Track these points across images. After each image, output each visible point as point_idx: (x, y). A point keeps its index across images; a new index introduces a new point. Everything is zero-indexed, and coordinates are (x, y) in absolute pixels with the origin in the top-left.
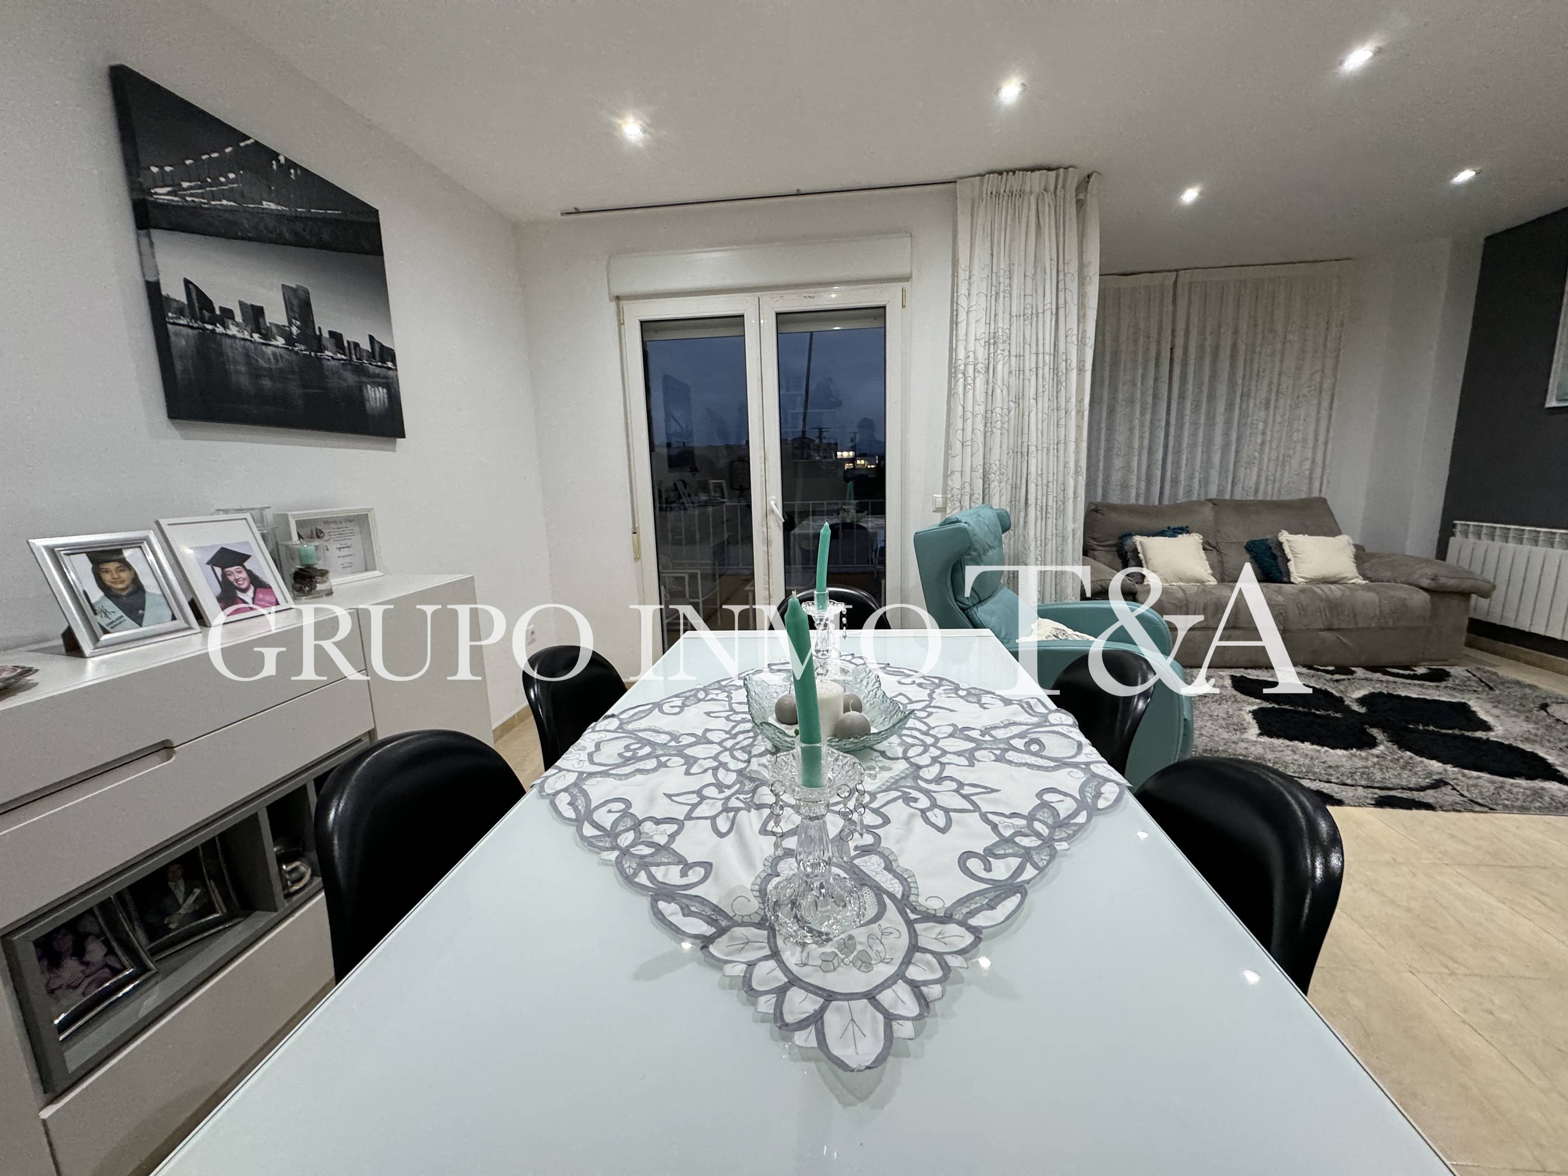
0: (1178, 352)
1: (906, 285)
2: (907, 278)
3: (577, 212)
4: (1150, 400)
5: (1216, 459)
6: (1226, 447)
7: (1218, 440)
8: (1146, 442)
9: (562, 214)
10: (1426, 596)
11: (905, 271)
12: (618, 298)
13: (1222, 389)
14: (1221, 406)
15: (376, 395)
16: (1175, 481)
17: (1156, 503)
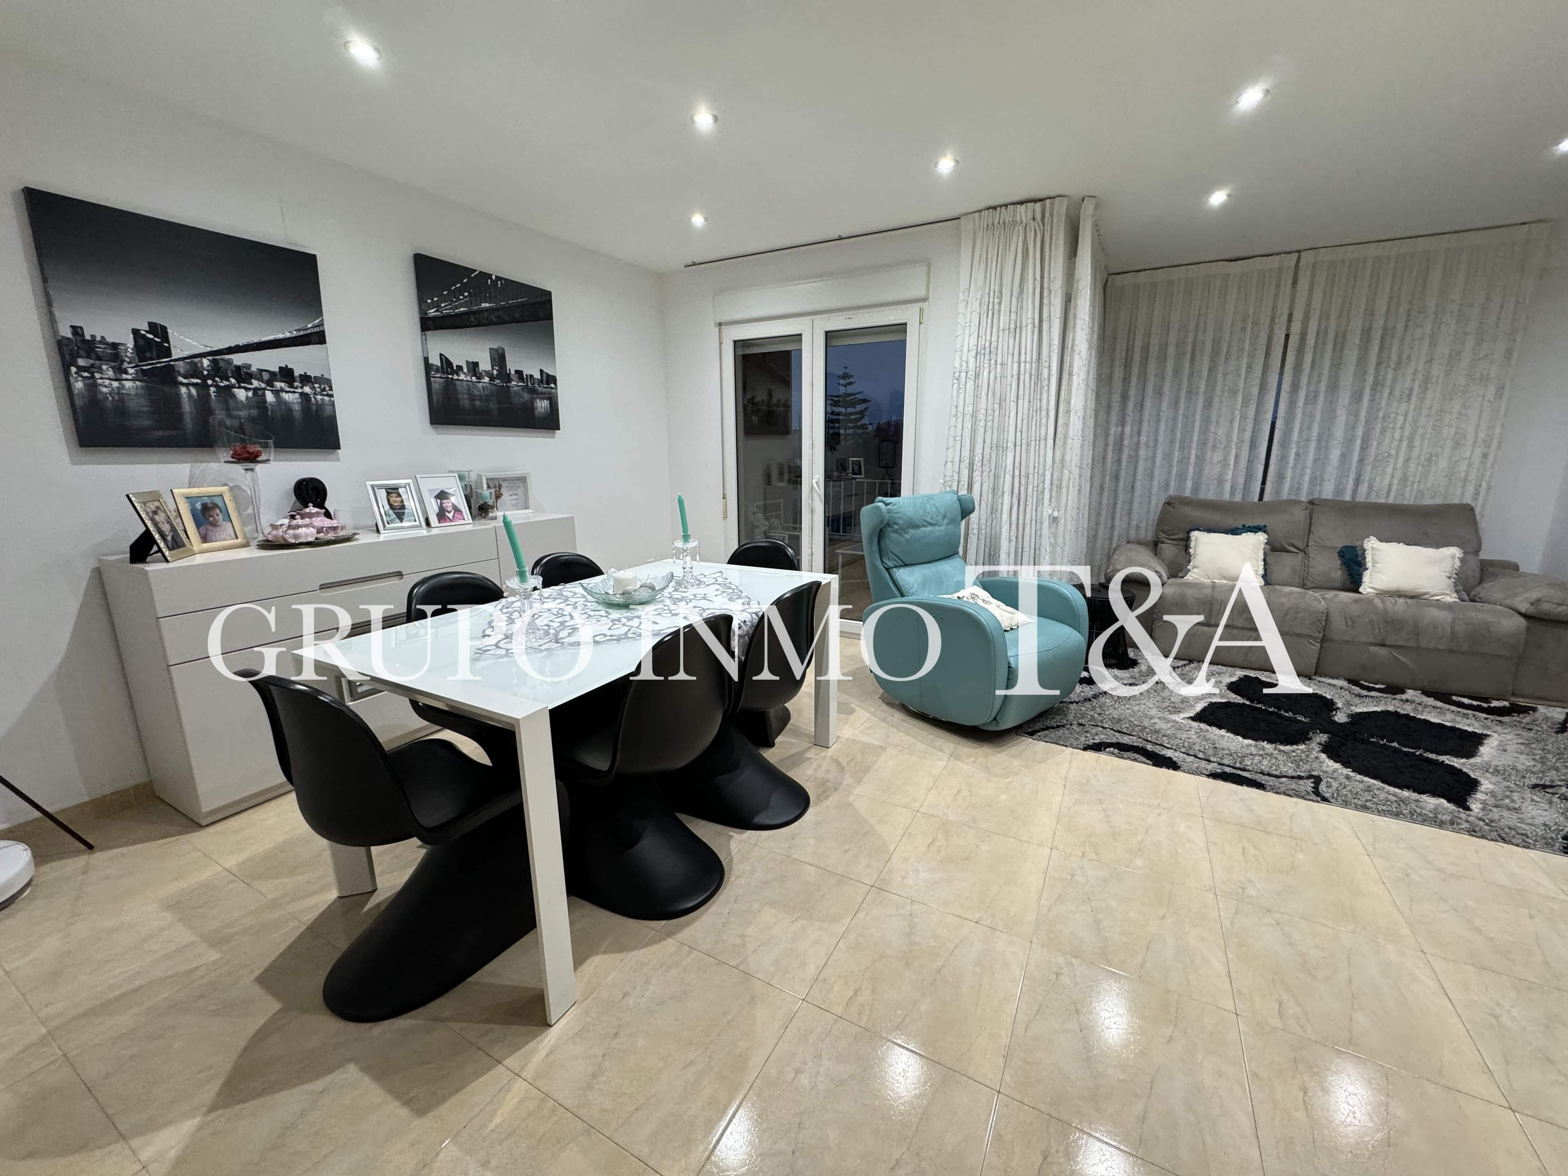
0: (1294, 341)
1: (924, 305)
2: (924, 300)
3: (694, 264)
4: (1255, 391)
5: (1335, 454)
6: (1349, 442)
7: (1339, 432)
8: (1248, 435)
9: (685, 267)
10: (1522, 622)
11: (922, 293)
12: (720, 324)
13: (1347, 381)
14: (1344, 397)
15: (542, 405)
16: (1281, 477)
17: (1256, 499)
